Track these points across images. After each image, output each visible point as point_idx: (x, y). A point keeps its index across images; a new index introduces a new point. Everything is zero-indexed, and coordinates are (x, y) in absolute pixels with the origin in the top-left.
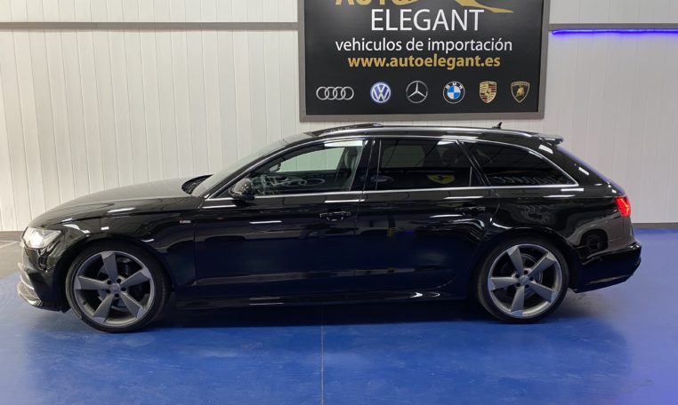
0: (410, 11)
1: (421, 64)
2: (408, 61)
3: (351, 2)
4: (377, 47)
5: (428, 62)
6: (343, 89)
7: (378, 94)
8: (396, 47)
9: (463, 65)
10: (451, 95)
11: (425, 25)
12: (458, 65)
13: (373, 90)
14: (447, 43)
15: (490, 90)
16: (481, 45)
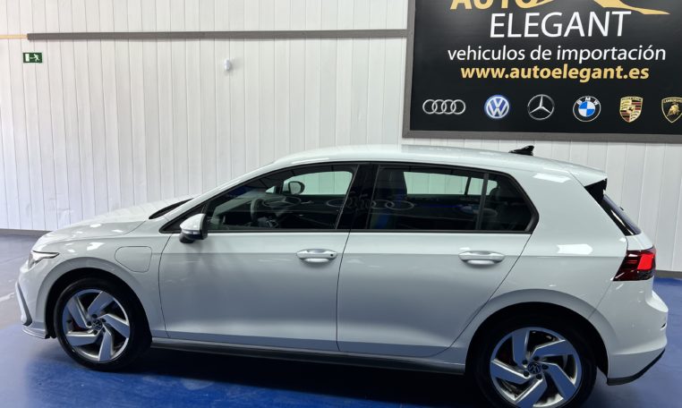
0: (538, 14)
1: (548, 75)
2: (532, 72)
3: (468, 6)
4: (496, 56)
5: (556, 73)
6: (454, 103)
7: (494, 108)
8: (519, 56)
9: (599, 77)
10: (583, 112)
11: (553, 30)
12: (594, 76)
13: (488, 104)
14: (582, 52)
15: (633, 107)
16: (625, 54)
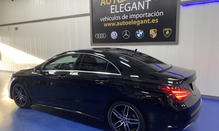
0: (123, 4)
1: (127, 24)
2: (123, 23)
3: (105, 4)
4: (113, 19)
5: (130, 23)
6: (103, 34)
7: (113, 36)
8: (119, 18)
9: (143, 23)
10: (139, 35)
11: (128, 9)
12: (141, 23)
13: (112, 34)
14: (137, 15)
15: (154, 33)
16: (150, 15)
